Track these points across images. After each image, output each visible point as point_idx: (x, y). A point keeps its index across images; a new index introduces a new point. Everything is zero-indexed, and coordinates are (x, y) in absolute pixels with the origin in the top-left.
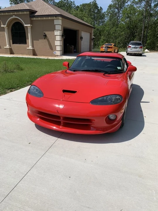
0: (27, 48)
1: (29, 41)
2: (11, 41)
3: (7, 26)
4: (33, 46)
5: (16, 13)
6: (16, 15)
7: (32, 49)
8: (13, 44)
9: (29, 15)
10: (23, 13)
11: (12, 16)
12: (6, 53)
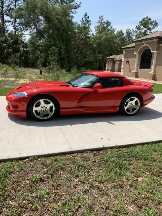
0: (149, 73)
1: (153, 66)
2: (139, 66)
3: (138, 54)
4: (155, 71)
5: (147, 42)
6: (146, 43)
7: (153, 74)
8: (140, 68)
9: (157, 42)
10: (152, 41)
11: (143, 44)
12: (132, 76)
